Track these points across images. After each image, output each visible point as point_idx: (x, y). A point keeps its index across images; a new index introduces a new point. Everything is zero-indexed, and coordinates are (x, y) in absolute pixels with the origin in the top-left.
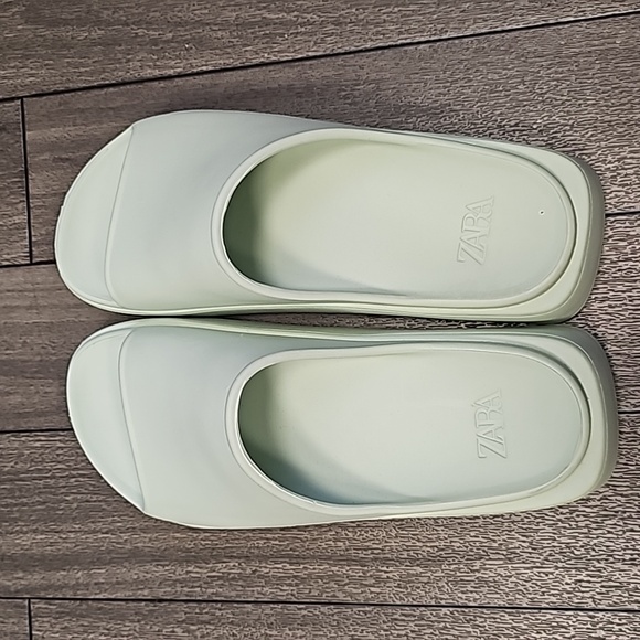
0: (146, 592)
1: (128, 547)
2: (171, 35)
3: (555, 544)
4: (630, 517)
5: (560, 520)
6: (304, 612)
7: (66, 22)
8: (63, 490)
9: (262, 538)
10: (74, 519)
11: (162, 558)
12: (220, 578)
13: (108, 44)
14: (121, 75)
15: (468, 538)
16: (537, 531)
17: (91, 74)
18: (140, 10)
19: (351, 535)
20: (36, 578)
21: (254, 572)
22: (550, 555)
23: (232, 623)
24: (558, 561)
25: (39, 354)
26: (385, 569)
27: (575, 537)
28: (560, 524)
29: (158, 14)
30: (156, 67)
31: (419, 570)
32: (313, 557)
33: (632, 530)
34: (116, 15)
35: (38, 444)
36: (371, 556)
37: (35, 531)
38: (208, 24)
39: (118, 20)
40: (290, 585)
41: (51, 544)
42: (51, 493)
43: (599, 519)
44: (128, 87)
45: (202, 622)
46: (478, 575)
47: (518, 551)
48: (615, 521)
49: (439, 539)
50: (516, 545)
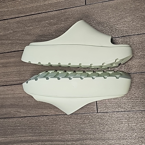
1: (20, 140)
2: (24, 42)
3: (99, 137)
4: (112, 131)
5: (99, 132)
7: (3, 40)
8: (7, 129)
9: (45, 138)
10: (10, 135)
11: (27, 142)
13: (12, 44)
14: (14, 50)
15: (83, 136)
16: (95, 134)
17: (9, 49)
18: (18, 37)
19: (62, 136)
21: (44, 144)
24: (99, 140)
25: (1, 103)
26: (68, 142)
27: (102, 135)
28: (100, 133)
29: (21, 38)
30: (21, 48)
31: (75, 142)
32: (55, 141)
33: (112, 134)
34: (13, 38)
35: (2, 121)
36: (66, 140)
37: (2, 137)
39: (14, 39)
41: (5, 140)
42: (5, 130)
43: (106, 132)
44: (16, 52)
46: (85, 143)
48: (109, 132)
49: (78, 136)
50: (92, 137)
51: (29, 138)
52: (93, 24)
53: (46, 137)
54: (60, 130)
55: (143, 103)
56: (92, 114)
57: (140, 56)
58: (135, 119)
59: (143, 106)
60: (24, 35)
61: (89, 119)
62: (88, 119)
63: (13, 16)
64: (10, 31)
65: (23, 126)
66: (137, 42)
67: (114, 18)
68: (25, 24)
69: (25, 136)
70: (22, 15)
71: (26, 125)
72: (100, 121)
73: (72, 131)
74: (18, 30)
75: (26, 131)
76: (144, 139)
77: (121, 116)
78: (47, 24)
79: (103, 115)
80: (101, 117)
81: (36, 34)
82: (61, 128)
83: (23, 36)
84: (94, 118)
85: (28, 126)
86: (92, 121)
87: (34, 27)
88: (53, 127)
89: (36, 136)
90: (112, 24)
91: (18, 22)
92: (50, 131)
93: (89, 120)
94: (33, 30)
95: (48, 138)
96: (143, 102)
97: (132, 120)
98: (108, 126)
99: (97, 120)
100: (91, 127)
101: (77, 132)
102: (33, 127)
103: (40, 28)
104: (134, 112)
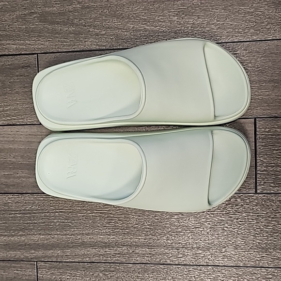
0: (87, 259)
1: (80, 241)
2: (104, 32)
3: (254, 242)
5: (256, 234)
6: (153, 268)
7: (58, 23)
8: (53, 218)
9: (136, 238)
10: (57, 229)
11: (94, 245)
12: (119, 254)
13: (77, 34)
14: (82, 47)
15: (220, 240)
16: (247, 237)
17: (69, 46)
18: (91, 20)
19: (173, 238)
20: (40, 253)
21: (133, 252)
22: (252, 247)
23: (123, 271)
24: (255, 249)
26: (187, 251)
27: (262, 240)
28: (257, 235)
29: (99, 23)
30: (97, 45)
31: (200, 252)
34: (81, 22)
35: (42, 199)
36: (181, 246)
37: (40, 234)
38: (121, 29)
39: (81, 24)
40: (148, 257)
41: (47, 240)
42: (47, 219)
43: (271, 234)
45: (111, 271)
46: (224, 254)
47: (240, 245)
48: (277, 234)
49: (209, 240)
50: (239, 243)
51: (100, 238)
52: (266, 5)
53: (139, 237)
54: (171, 224)
56: (244, 196)
60: (106, 17)
61: (236, 205)
62: (234, 206)
64: (74, 6)
65: (89, 212)
69: (92, 234)
71: (96, 210)
72: (259, 210)
73: (197, 228)
74: (93, 4)
75: (94, 223)
79: (268, 199)
80: (263, 203)
81: (134, 15)
82: (174, 220)
83: (104, 18)
84: (248, 204)
85: (101, 213)
86: (244, 210)
88: (156, 217)
89: (117, 234)
92: (149, 225)
93: (237, 207)
94: (128, 8)
95: (142, 239)
98: (275, 221)
99: (254, 208)
100: (240, 221)
101: (208, 231)
102: (112, 216)
103: (145, 3)
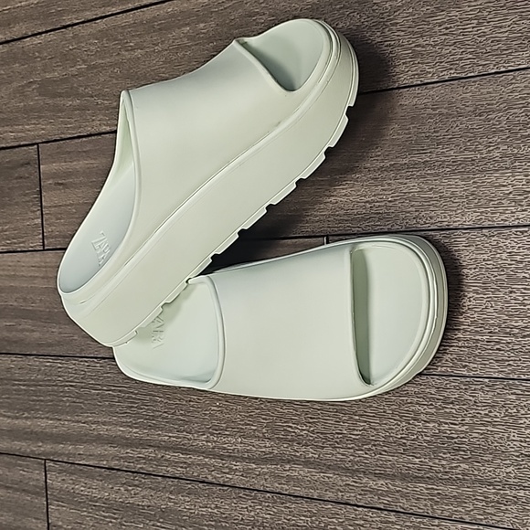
0: (105, 463)
1: (95, 433)
3: (334, 458)
4: (379, 445)
5: (336, 442)
6: (190, 486)
7: (60, 95)
8: (61, 394)
9: (166, 436)
10: (67, 413)
12: (144, 458)
13: (83, 108)
14: (90, 130)
15: (282, 448)
16: (323, 448)
17: (73, 128)
18: (99, 87)
19: (215, 439)
20: (48, 447)
21: (162, 457)
23: (150, 488)
25: (48, 307)
26: (234, 463)
27: (345, 455)
28: (337, 445)
29: (109, 90)
31: (254, 466)
33: (380, 454)
34: (86, 90)
35: (48, 364)
36: (227, 454)
37: (47, 418)
39: (88, 93)
40: (182, 467)
41: (56, 427)
42: (55, 395)
43: (360, 444)
45: (135, 486)
46: (288, 473)
48: (370, 446)
49: (265, 447)
50: (311, 455)
51: (120, 430)
53: (170, 435)
54: (211, 415)
55: (497, 349)
57: (497, 161)
58: (464, 407)
59: (497, 361)
60: (117, 79)
63: (89, 15)
64: (79, 67)
65: (105, 388)
66: (492, 104)
67: (411, 10)
68: (121, 40)
69: (110, 423)
70: (115, 10)
71: (114, 386)
73: (249, 424)
74: (100, 61)
75: (111, 406)
76: (493, 491)
77: (416, 390)
78: (185, 40)
82: (215, 408)
83: (115, 81)
85: (120, 391)
87: (147, 50)
88: (192, 403)
89: (140, 426)
90: (403, 33)
91: (104, 34)
92: (182, 415)
94: (145, 61)
95: (173, 437)
96: (498, 347)
97: (454, 411)
98: (365, 422)
100: (311, 418)
101: (264, 430)
102: (134, 396)
103: (166, 53)
104: (463, 379)
